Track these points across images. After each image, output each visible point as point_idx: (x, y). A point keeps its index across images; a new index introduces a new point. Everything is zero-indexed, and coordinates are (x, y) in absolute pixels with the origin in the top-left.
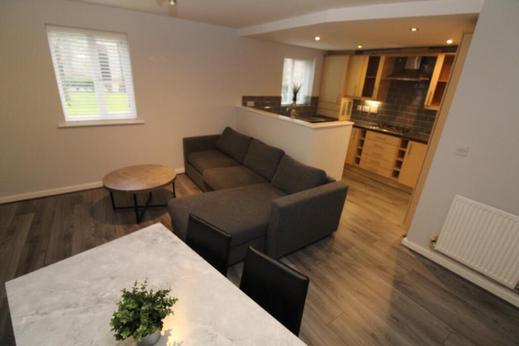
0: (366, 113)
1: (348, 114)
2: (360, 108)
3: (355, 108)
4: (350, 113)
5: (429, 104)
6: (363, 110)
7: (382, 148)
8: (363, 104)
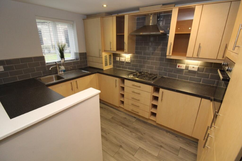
0: (123, 62)
1: (110, 64)
2: (118, 59)
3: (114, 59)
4: (112, 63)
5: (171, 54)
6: (121, 60)
7: (139, 94)
8: (119, 56)
